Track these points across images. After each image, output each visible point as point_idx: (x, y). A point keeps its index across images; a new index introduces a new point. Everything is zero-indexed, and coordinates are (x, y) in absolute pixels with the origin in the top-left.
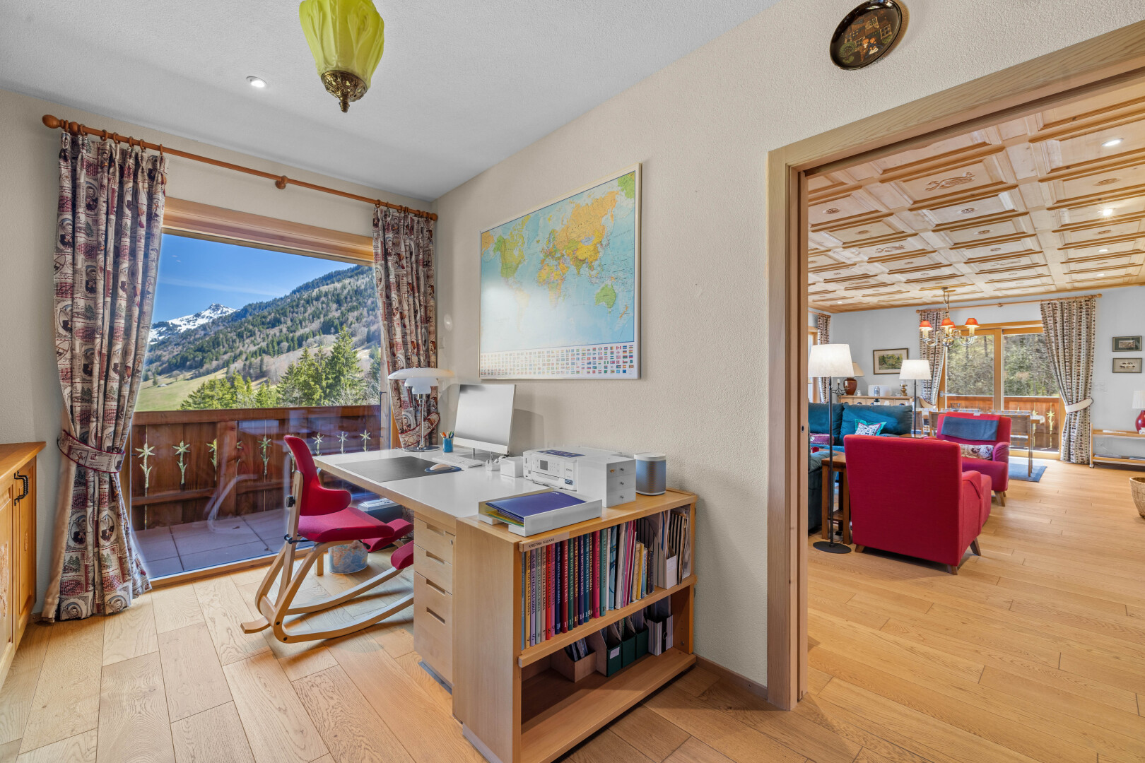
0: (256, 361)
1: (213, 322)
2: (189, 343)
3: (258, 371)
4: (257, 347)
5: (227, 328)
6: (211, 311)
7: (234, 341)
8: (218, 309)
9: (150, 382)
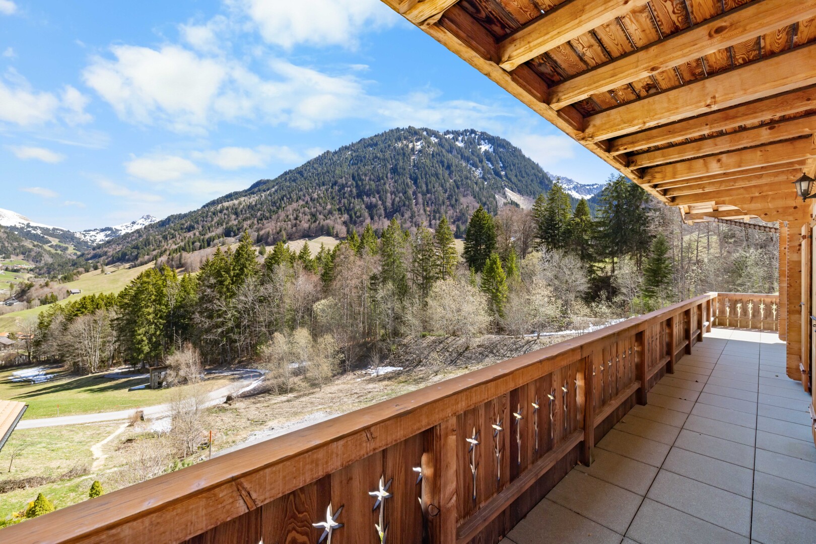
0: (176, 256)
1: (145, 228)
2: (128, 242)
3: (178, 262)
4: (177, 246)
5: (155, 232)
6: (144, 220)
7: (160, 242)
8: (149, 218)
9: (99, 271)
